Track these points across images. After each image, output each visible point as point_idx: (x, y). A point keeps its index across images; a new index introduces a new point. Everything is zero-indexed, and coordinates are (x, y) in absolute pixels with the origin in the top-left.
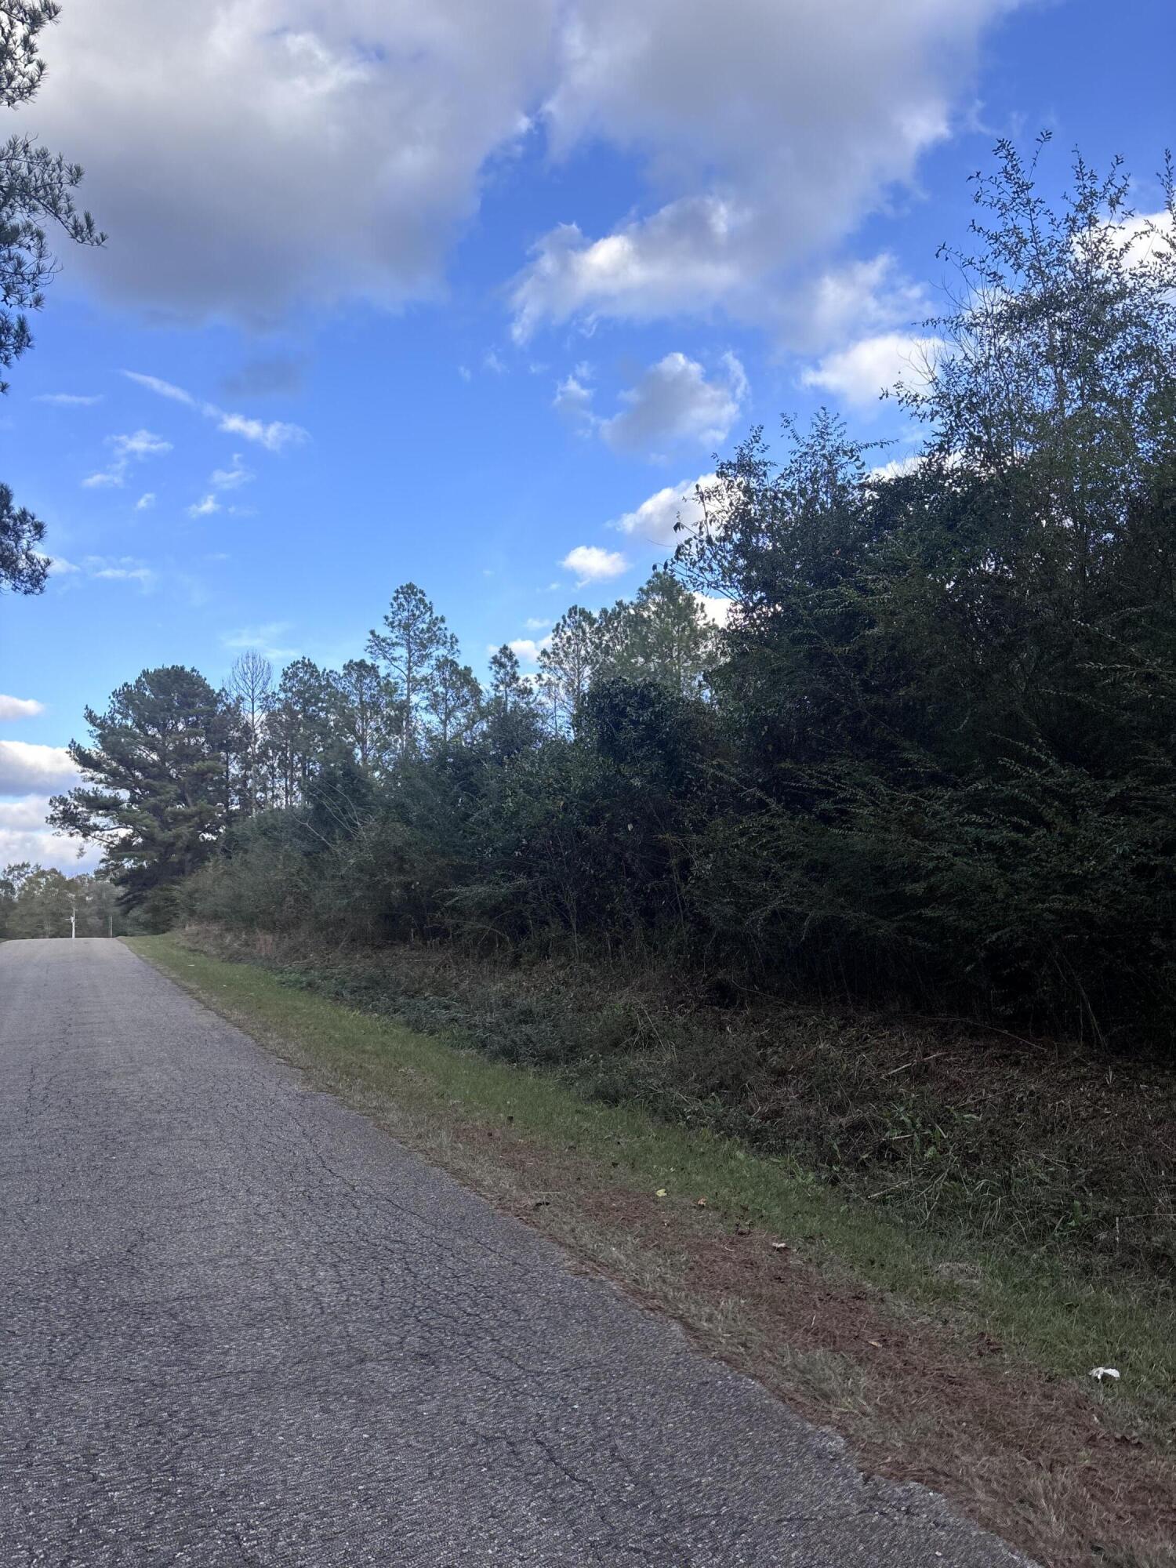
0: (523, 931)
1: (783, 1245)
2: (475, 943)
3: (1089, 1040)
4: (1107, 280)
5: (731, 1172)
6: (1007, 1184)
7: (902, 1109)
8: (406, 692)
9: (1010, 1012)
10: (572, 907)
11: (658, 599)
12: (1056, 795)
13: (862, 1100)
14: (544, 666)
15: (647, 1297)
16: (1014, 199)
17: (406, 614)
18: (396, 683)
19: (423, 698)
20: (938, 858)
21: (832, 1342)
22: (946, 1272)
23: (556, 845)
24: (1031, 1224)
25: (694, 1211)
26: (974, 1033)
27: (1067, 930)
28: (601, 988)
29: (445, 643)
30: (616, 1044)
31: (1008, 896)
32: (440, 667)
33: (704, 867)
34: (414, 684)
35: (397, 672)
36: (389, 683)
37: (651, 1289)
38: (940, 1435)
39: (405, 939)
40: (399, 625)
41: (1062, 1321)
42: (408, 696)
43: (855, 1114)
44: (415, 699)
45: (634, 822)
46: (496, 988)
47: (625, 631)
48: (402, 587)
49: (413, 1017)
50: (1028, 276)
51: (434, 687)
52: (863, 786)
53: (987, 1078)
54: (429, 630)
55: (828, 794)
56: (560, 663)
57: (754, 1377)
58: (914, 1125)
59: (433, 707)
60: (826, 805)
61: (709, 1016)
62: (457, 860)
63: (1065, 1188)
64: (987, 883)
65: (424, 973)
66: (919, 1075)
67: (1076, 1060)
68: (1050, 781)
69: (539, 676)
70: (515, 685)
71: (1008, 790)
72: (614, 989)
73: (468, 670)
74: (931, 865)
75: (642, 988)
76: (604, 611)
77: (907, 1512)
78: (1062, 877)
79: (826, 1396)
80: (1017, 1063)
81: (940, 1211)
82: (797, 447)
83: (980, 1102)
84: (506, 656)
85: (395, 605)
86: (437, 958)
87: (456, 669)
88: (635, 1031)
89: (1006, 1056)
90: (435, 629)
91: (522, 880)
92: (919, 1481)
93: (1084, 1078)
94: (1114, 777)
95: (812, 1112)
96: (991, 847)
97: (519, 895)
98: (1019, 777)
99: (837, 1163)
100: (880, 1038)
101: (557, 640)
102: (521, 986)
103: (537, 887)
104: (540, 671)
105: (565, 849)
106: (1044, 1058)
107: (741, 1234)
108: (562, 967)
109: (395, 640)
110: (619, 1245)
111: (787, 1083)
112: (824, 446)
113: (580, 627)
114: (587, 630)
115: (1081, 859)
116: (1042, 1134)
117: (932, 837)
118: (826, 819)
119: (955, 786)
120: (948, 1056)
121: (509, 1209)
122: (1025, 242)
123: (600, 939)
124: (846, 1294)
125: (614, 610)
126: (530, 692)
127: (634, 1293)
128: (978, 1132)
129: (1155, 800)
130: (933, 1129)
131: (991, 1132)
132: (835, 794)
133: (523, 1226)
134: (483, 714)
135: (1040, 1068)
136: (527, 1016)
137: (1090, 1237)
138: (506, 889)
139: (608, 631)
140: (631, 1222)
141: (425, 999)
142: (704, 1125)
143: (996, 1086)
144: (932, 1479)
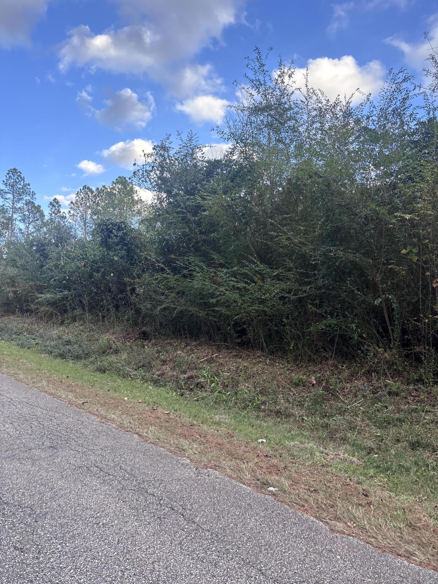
0: (65, 311)
1: (168, 412)
2: (45, 316)
3: (262, 350)
4: (286, 103)
5: (148, 392)
6: (236, 393)
7: (205, 371)
8: (11, 213)
9: (239, 341)
10: (86, 303)
11: (120, 186)
12: (259, 274)
13: (192, 369)
14: (72, 208)
15: (124, 428)
16: (259, 69)
17: (12, 180)
18: (7, 209)
19: (19, 216)
20: (221, 291)
21: (185, 437)
22: (218, 418)
23: (80, 280)
24: (242, 405)
25: (138, 404)
26: (228, 348)
27: (258, 316)
28: (98, 333)
29: (30, 194)
30: (104, 353)
31: (242, 304)
32: (26, 204)
33: (140, 290)
34: (15, 210)
35: (7, 204)
36: (4, 208)
37: (126, 426)
38: (217, 457)
39: (14, 313)
40: (9, 185)
41: (250, 429)
42: (12, 214)
43: (189, 374)
44: (15, 216)
45: (113, 273)
46: (55, 332)
47: (106, 198)
48: (11, 169)
49: (20, 343)
50: (262, 96)
51: (24, 212)
52: (198, 266)
53: (231, 362)
54: (22, 188)
55: (185, 268)
56: (78, 207)
57: (162, 447)
58: (208, 377)
59: (23, 220)
60: (185, 272)
61: (139, 343)
62: (38, 283)
63: (253, 394)
64: (236, 300)
65: (23, 326)
66: (210, 361)
67: (258, 356)
68: (257, 269)
69: (70, 211)
70: (59, 214)
71: (244, 271)
72: (102, 333)
73: (39, 206)
74: (218, 293)
75: (113, 333)
76: (98, 189)
77: (208, 476)
78: (258, 299)
79: (184, 450)
80: (241, 357)
81: (215, 402)
82: (182, 143)
83: (229, 369)
84: (56, 202)
85: (8, 176)
86: (28, 321)
87: (34, 205)
88: (111, 348)
89: (238, 355)
90: (26, 188)
91: (66, 292)
92: (211, 468)
93: (260, 362)
94: (275, 269)
95: (175, 373)
96: (238, 288)
97: (65, 298)
98: (247, 267)
99: (183, 389)
100: (198, 350)
101: (77, 198)
102: (65, 332)
103: (72, 295)
104: (70, 210)
105: (84, 281)
106: (249, 356)
107: (154, 410)
108: (82, 325)
109: (7, 191)
110: (114, 414)
111: (167, 364)
112: (191, 145)
113: (87, 193)
114: (90, 195)
115: (264, 294)
116: (248, 378)
117: (219, 284)
118: (185, 276)
119: (228, 268)
120: (219, 355)
121: (73, 404)
122: (261, 85)
123: (97, 315)
124: (189, 425)
125: (101, 189)
126: (65, 217)
127: (121, 427)
128: (228, 378)
129: (287, 276)
130: (214, 378)
131: (232, 378)
132: (188, 268)
133: (79, 410)
134: (45, 224)
135: (248, 359)
136: (69, 342)
137: (259, 408)
138: (59, 296)
139: (99, 197)
140: (117, 407)
141: (24, 336)
142: (137, 379)
143: (234, 364)
144: (215, 468)
